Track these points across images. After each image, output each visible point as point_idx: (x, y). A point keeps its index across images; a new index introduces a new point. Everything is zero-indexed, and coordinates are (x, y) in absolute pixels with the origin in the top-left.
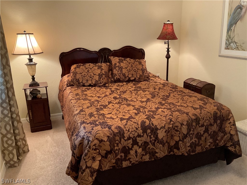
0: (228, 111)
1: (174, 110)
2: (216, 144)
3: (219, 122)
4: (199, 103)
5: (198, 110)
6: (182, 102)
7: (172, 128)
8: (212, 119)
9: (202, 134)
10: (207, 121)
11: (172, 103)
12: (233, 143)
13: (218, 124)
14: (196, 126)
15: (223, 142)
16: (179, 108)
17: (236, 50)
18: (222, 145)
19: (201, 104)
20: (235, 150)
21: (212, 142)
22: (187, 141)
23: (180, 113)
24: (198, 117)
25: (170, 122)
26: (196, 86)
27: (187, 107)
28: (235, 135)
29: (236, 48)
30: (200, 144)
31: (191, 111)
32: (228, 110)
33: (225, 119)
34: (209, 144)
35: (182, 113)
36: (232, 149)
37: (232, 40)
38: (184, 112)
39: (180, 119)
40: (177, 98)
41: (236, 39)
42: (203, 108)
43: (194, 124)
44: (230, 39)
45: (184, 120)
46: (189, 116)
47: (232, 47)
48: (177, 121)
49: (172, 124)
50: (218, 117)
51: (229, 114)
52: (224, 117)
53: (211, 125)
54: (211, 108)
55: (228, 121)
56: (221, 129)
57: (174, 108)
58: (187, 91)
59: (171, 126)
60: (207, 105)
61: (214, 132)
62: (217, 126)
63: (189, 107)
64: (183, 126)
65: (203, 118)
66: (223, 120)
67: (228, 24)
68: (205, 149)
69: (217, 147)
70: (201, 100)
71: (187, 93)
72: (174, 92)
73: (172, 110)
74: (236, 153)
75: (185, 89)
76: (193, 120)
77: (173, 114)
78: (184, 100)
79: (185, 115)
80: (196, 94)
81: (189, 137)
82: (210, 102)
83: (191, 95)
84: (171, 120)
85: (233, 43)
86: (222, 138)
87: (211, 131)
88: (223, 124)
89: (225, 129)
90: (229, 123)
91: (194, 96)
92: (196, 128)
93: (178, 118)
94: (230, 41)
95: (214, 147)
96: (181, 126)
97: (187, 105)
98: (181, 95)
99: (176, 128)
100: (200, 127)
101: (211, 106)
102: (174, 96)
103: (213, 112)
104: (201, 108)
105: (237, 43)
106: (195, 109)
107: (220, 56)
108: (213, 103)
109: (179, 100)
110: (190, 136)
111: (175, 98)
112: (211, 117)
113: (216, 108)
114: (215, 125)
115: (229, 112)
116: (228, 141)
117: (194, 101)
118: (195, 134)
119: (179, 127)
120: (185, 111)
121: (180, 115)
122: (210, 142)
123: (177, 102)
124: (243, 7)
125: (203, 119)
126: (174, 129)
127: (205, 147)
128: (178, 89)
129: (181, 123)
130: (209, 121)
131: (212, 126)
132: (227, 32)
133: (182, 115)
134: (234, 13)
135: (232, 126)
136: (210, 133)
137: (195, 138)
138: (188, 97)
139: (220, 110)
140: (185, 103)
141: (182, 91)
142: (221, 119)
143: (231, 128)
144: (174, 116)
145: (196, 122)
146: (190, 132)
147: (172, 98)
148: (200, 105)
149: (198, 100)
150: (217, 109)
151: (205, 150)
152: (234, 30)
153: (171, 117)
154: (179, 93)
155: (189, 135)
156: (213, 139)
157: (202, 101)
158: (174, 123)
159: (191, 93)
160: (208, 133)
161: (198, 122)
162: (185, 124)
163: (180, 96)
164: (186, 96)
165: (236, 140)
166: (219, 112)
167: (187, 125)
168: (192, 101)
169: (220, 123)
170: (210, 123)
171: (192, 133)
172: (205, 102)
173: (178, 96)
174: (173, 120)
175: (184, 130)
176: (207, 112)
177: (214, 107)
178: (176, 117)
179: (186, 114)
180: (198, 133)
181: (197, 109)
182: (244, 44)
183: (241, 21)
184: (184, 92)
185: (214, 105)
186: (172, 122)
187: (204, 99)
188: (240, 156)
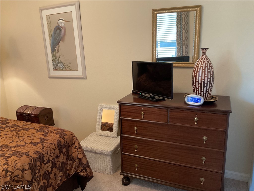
0: (71, 136)
1: (8, 155)
2: (67, 175)
3: (64, 150)
4: (39, 135)
5: (40, 145)
6: (18, 139)
7: (10, 180)
8: (57, 150)
9: (50, 171)
10: (52, 155)
11: (5, 146)
12: (83, 167)
13: (65, 153)
14: (41, 165)
15: (74, 170)
16: (14, 150)
17: (65, 70)
18: (74, 173)
19: (41, 136)
20: (86, 173)
21: (63, 175)
22: (35, 187)
23: (17, 157)
24: (41, 154)
25: (6, 173)
26: (31, 114)
27: (25, 145)
28: (83, 158)
29: (64, 68)
30: (50, 185)
31: (31, 149)
32: (70, 134)
33: (70, 145)
34: (60, 178)
35: (20, 156)
36: (83, 174)
37: (58, 60)
38: (23, 153)
39: (19, 164)
40: (11, 135)
41: (62, 59)
42: (45, 141)
43: (38, 163)
44: (56, 60)
45: (24, 165)
46: (31, 156)
47: (60, 67)
48: (15, 168)
49: (10, 175)
50: (63, 145)
51: (73, 138)
52: (69, 143)
53: (57, 157)
54: (54, 138)
55: (73, 145)
56: (69, 157)
57: (9, 151)
58: (22, 123)
59: (8, 179)
60: (48, 135)
61: (63, 163)
62: (64, 156)
63: (28, 144)
64: (26, 172)
65: (46, 153)
66: (69, 147)
67: (51, 45)
68: (57, 186)
69: (69, 177)
70: (40, 131)
71: (22, 126)
72: (4, 128)
73: (6, 155)
74: (89, 176)
75: (19, 121)
76: (35, 160)
77: (8, 162)
78: (19, 136)
79: (25, 156)
80: (34, 125)
81: (35, 182)
82: (50, 131)
83: (27, 127)
84: (7, 171)
85: (60, 63)
86: (71, 166)
87: (59, 163)
88: (69, 151)
89: (72, 156)
90: (75, 148)
91: (31, 128)
92: (41, 168)
93: (16, 164)
94: (57, 62)
95: (66, 180)
96: (22, 173)
97: (24, 142)
98: (15, 130)
99: (16, 179)
100: (46, 164)
101: (53, 135)
102: (6, 134)
103: (56, 141)
104: (42, 141)
105: (64, 63)
106: (35, 144)
107: (50, 78)
108: (54, 131)
109: (14, 138)
110: (37, 180)
111: (8, 136)
112: (56, 148)
113: (58, 136)
114: (62, 155)
115: (73, 136)
116: (78, 167)
117: (32, 134)
118: (42, 175)
119: (20, 176)
120: (24, 151)
121: (18, 158)
122: (60, 177)
123: (11, 143)
124: (62, 28)
125: (48, 154)
126: (13, 181)
127: (57, 184)
128: (9, 124)
129: (22, 169)
130: (54, 153)
131: (59, 158)
132: (52, 53)
133: (21, 158)
134: (55, 34)
135: (78, 150)
136: (58, 167)
137: (42, 180)
138: (24, 131)
139: (63, 137)
140: (21, 141)
141: (15, 125)
142: (66, 146)
143: (78, 152)
144: (10, 164)
145: (40, 160)
146: (35, 175)
147: (3, 138)
148: (40, 138)
149: (37, 132)
150: (61, 137)
151: (57, 188)
152: (58, 50)
153: (6, 166)
154: (12, 129)
155: (35, 180)
156: (63, 172)
157: (42, 132)
158: (12, 174)
159: (26, 125)
160: (56, 167)
161: (42, 160)
162: (27, 169)
163: (13, 132)
164: (22, 131)
165: (85, 162)
166: (62, 140)
167: (30, 168)
168: (30, 135)
169: (66, 151)
170: (56, 155)
171: (38, 176)
172: (45, 133)
173: (11, 134)
174: (9, 169)
175: (28, 176)
176: (50, 144)
177: (56, 135)
178: (13, 164)
179: (26, 154)
180: (45, 173)
181: (37, 143)
182: (70, 64)
183: (62, 41)
184: (18, 126)
185: (55, 133)
186: (8, 173)
187: (43, 129)
188: (92, 177)
